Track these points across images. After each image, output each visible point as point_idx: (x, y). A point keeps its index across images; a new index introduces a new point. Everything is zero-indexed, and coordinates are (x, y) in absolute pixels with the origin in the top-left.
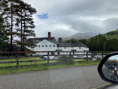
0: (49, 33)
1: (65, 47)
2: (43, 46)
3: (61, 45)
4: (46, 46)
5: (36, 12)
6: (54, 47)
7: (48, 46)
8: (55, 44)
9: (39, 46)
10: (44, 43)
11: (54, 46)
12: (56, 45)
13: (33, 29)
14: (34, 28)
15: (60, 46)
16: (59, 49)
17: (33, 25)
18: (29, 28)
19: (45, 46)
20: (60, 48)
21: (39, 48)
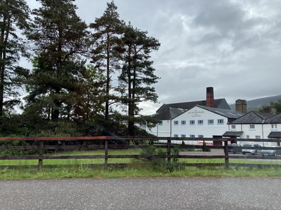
0: (210, 90)
1: (252, 124)
2: (192, 122)
3: (240, 120)
4: (201, 122)
5: (159, 45)
6: (221, 126)
7: (206, 122)
8: (221, 118)
9: (184, 123)
10: (194, 114)
11: (221, 121)
12: (226, 120)
13: (151, 86)
14: (154, 82)
15: (236, 121)
16: (233, 130)
17: (152, 76)
18: (142, 83)
19: (196, 122)
20: (238, 128)
21: (184, 126)
